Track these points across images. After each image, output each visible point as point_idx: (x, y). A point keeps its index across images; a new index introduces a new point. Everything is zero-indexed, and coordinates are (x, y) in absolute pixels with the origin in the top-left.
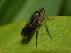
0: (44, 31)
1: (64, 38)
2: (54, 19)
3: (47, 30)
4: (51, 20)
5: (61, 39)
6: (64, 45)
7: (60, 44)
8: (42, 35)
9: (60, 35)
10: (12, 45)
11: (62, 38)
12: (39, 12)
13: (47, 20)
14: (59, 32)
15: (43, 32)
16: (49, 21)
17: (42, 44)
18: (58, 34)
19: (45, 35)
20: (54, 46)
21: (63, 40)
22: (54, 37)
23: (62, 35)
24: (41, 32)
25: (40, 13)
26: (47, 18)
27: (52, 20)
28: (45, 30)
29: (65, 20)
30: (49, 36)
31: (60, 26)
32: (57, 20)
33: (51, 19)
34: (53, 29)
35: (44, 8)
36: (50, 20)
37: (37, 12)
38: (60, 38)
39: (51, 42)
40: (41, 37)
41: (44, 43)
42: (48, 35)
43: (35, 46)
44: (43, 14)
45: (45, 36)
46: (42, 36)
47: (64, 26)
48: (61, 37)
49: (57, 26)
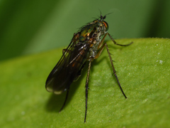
0: (105, 76)
1: (158, 94)
2: (132, 45)
3: (114, 73)
4: (124, 49)
5: (149, 96)
6: (158, 114)
7: (148, 109)
8: (102, 86)
9: (148, 88)
10: (23, 113)
11: (153, 96)
12: (92, 27)
13: (115, 48)
14: (144, 81)
15: (103, 80)
16: (118, 50)
17: (100, 112)
18: (141, 84)
19: (109, 87)
20: (132, 115)
21: (154, 100)
22: (132, 93)
23: (152, 86)
24: (99, 81)
25: (95, 29)
26: (115, 43)
27: (127, 47)
28: (108, 73)
29: (161, 48)
30: (120, 91)
31: (148, 65)
32: (140, 48)
33: (125, 46)
34: (129, 71)
35: (105, 17)
36: (121, 49)
37: (87, 27)
38: (147, 94)
39: (125, 106)
40: (97, 92)
41: (107, 107)
42: (117, 86)
43: (83, 116)
44: (103, 32)
45: (109, 90)
46: (101, 91)
47: (159, 65)
48: (150, 93)
49: (140, 64)
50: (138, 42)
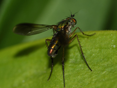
0: (77, 56)
1: (112, 68)
2: (95, 36)
4: (90, 38)
5: (107, 70)
6: (113, 81)
7: (106, 78)
8: (75, 63)
9: (106, 64)
10: (23, 81)
11: (109, 69)
12: (66, 22)
13: (83, 37)
14: (103, 59)
15: (76, 59)
16: (86, 39)
18: (102, 61)
19: (80, 63)
20: (95, 82)
21: (110, 72)
22: (95, 67)
23: (109, 63)
24: (73, 59)
26: (83, 34)
27: (92, 37)
29: (114, 37)
31: (106, 48)
32: (100, 37)
34: (93, 53)
36: (88, 38)
37: (62, 22)
38: (105, 68)
39: (91, 76)
40: (73, 67)
41: (79, 77)
43: (63, 83)
45: (80, 65)
46: (75, 66)
47: (113, 48)
48: (107, 67)
49: (101, 48)
50: (99, 33)
